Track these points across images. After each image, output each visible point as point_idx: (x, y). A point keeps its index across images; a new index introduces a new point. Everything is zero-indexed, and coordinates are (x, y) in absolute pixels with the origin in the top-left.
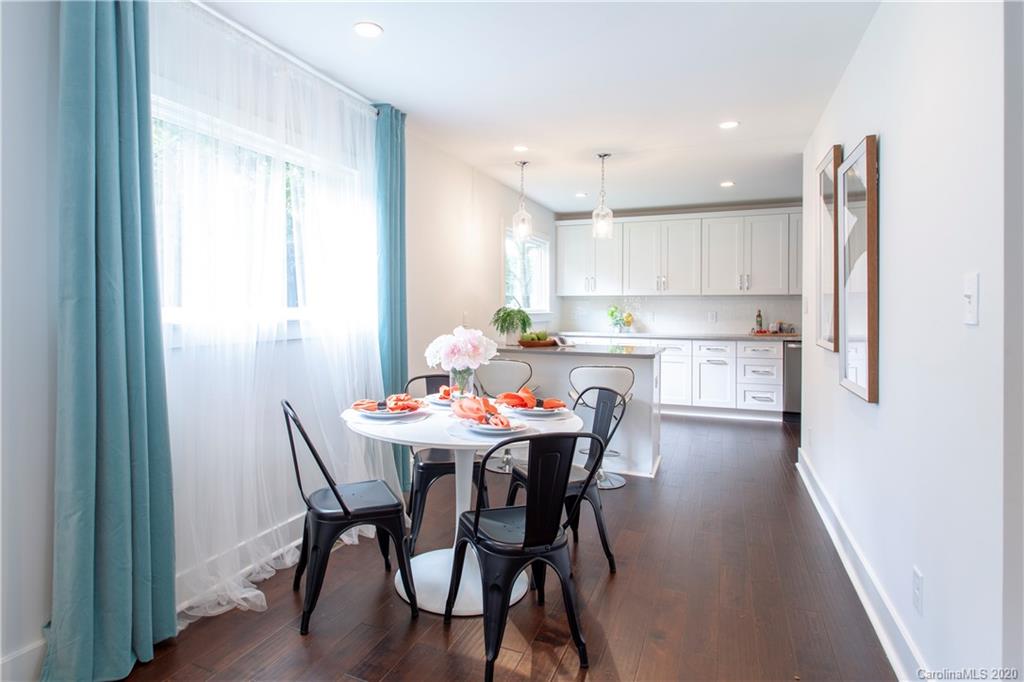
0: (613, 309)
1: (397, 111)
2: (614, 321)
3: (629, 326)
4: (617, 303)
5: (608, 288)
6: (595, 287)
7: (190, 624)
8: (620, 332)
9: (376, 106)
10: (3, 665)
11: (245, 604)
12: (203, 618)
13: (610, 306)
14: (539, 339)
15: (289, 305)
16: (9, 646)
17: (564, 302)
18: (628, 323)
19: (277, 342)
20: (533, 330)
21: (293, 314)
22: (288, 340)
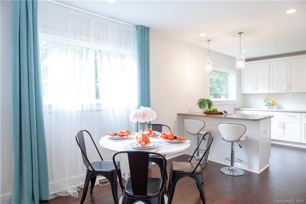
0: (266, 99)
1: (145, 27)
2: (266, 104)
3: (273, 106)
4: (268, 96)
5: (263, 90)
6: (257, 90)
7: (56, 197)
8: (269, 109)
9: (137, 26)
10: (1, 197)
11: (73, 195)
12: (60, 196)
13: (265, 98)
14: (213, 111)
15: (96, 99)
16: (3, 192)
17: (245, 96)
18: (273, 105)
19: (90, 111)
20: (213, 108)
21: (98, 101)
22: (96, 110)
